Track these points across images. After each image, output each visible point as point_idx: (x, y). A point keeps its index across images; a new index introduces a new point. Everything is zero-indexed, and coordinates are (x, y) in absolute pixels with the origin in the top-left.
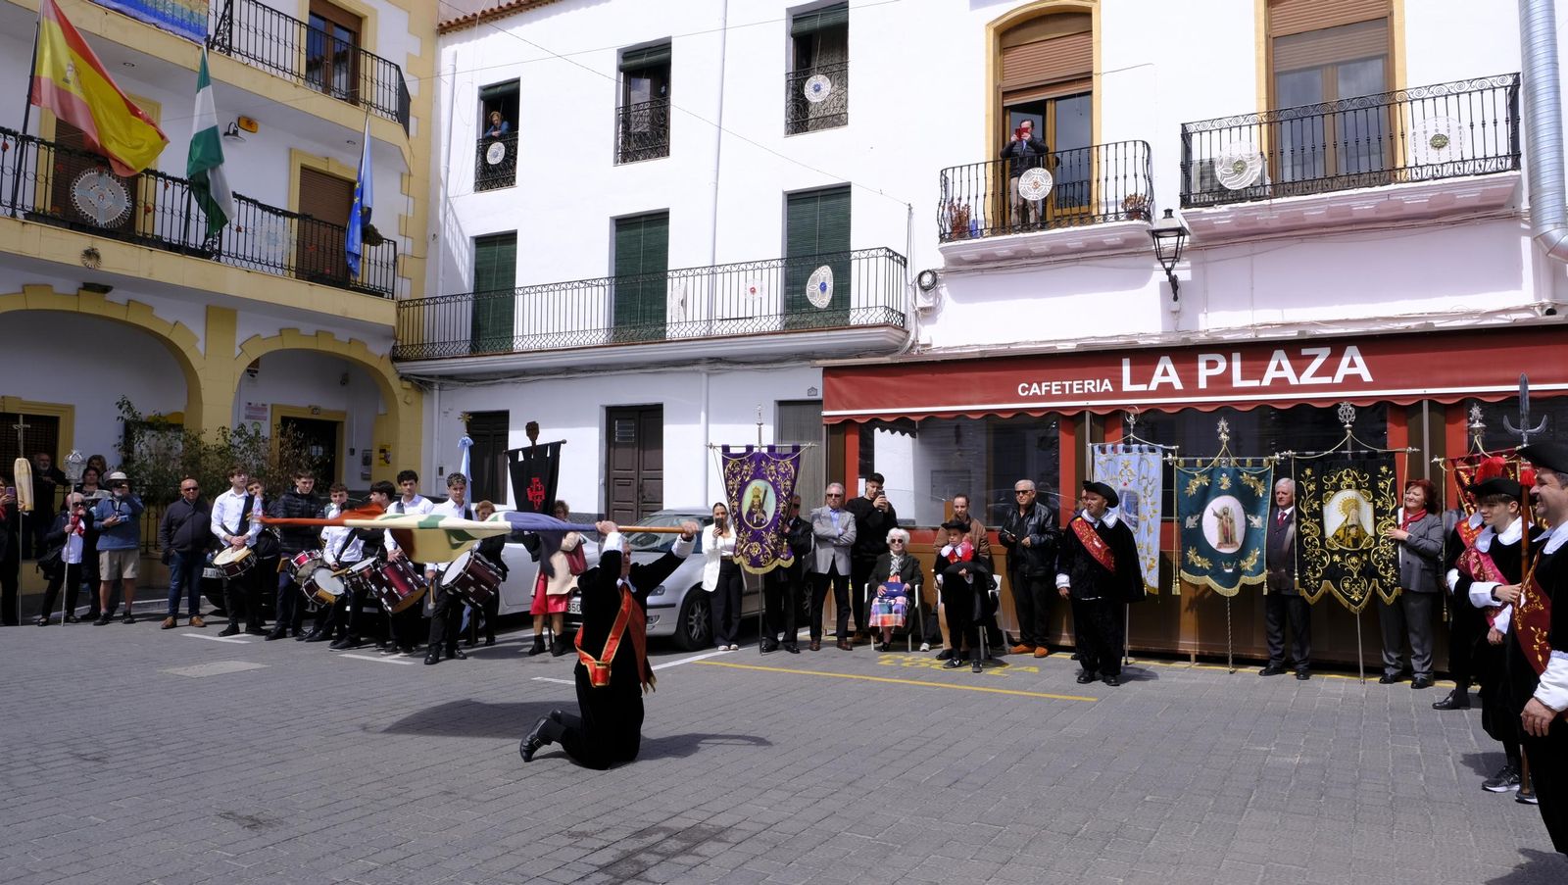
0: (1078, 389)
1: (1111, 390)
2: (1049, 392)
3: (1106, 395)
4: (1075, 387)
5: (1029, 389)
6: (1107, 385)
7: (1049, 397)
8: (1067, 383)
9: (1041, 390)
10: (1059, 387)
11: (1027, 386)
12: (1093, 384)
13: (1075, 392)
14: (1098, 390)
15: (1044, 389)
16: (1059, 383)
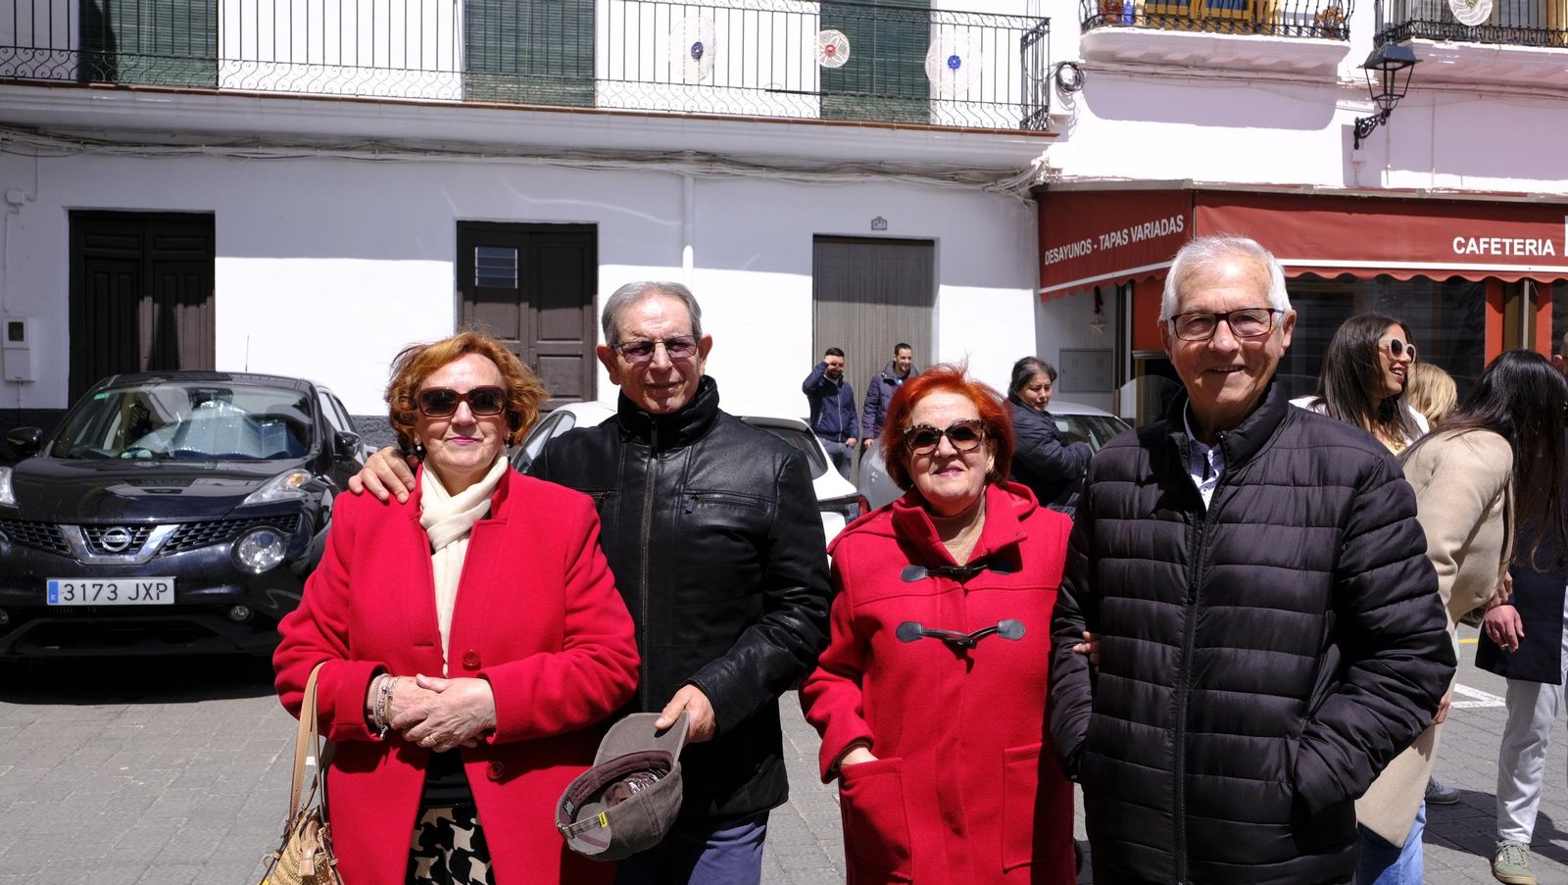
0: (1519, 250)
1: (1553, 254)
2: (1487, 250)
3: (1547, 260)
4: (1516, 247)
5: (1465, 245)
6: (1549, 248)
7: (1487, 257)
8: (1508, 241)
9: (1478, 247)
10: (1499, 246)
11: (1463, 241)
12: (1535, 246)
13: (1516, 253)
14: (1540, 254)
15: (1482, 246)
16: (1499, 240)
